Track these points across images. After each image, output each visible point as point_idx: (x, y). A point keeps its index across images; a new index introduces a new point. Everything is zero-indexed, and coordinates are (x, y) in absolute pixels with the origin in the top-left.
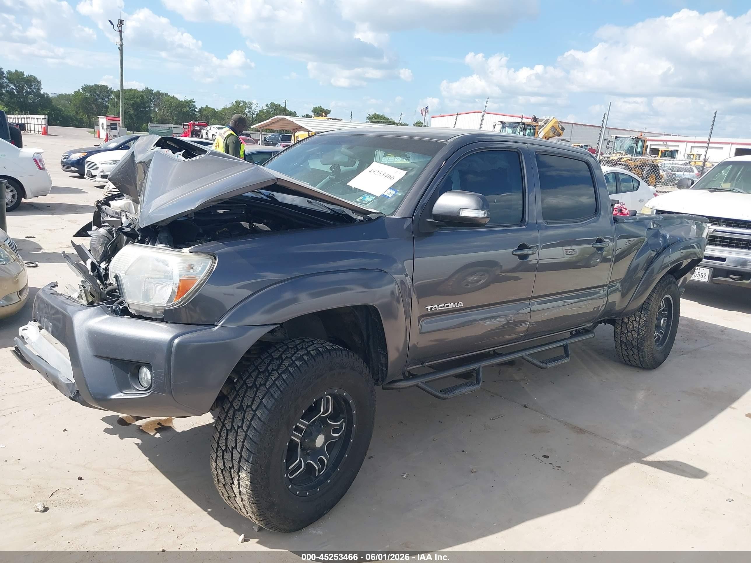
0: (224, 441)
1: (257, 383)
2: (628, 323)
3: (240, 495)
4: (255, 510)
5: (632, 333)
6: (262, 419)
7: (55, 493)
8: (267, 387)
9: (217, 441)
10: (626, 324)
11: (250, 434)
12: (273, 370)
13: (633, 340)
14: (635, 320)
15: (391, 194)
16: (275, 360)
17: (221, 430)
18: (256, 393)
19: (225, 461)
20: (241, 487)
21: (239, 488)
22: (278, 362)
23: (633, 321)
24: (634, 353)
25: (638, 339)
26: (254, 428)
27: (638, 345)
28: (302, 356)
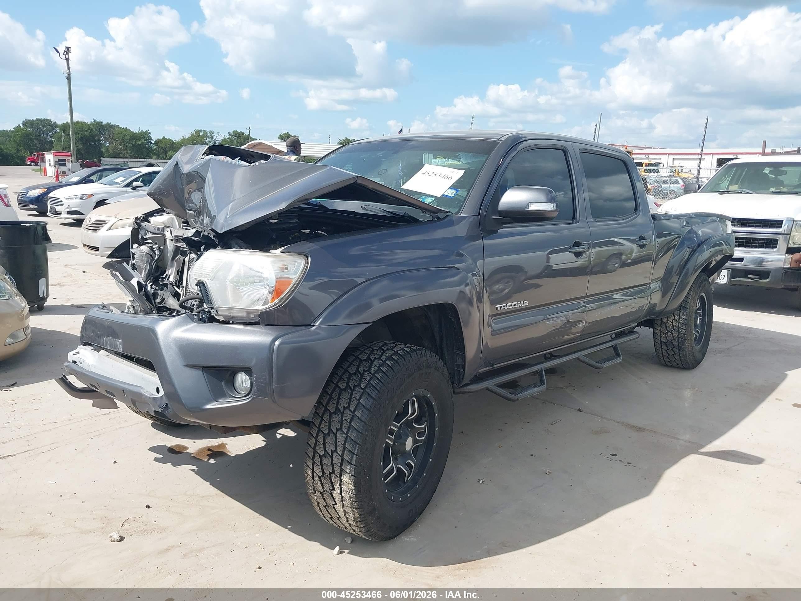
0: (322, 446)
1: (350, 385)
2: (668, 322)
3: (342, 501)
4: (357, 516)
5: (672, 333)
6: (363, 419)
7: (126, 523)
8: (363, 388)
9: (313, 447)
10: (666, 324)
11: (352, 435)
12: (364, 371)
13: (674, 339)
14: (675, 319)
15: (452, 193)
16: (364, 362)
17: (317, 436)
18: (352, 394)
19: (324, 466)
20: (342, 492)
21: (341, 493)
22: (368, 364)
23: (672, 320)
24: (674, 352)
25: (679, 338)
26: (355, 428)
27: (678, 344)
28: (391, 356)
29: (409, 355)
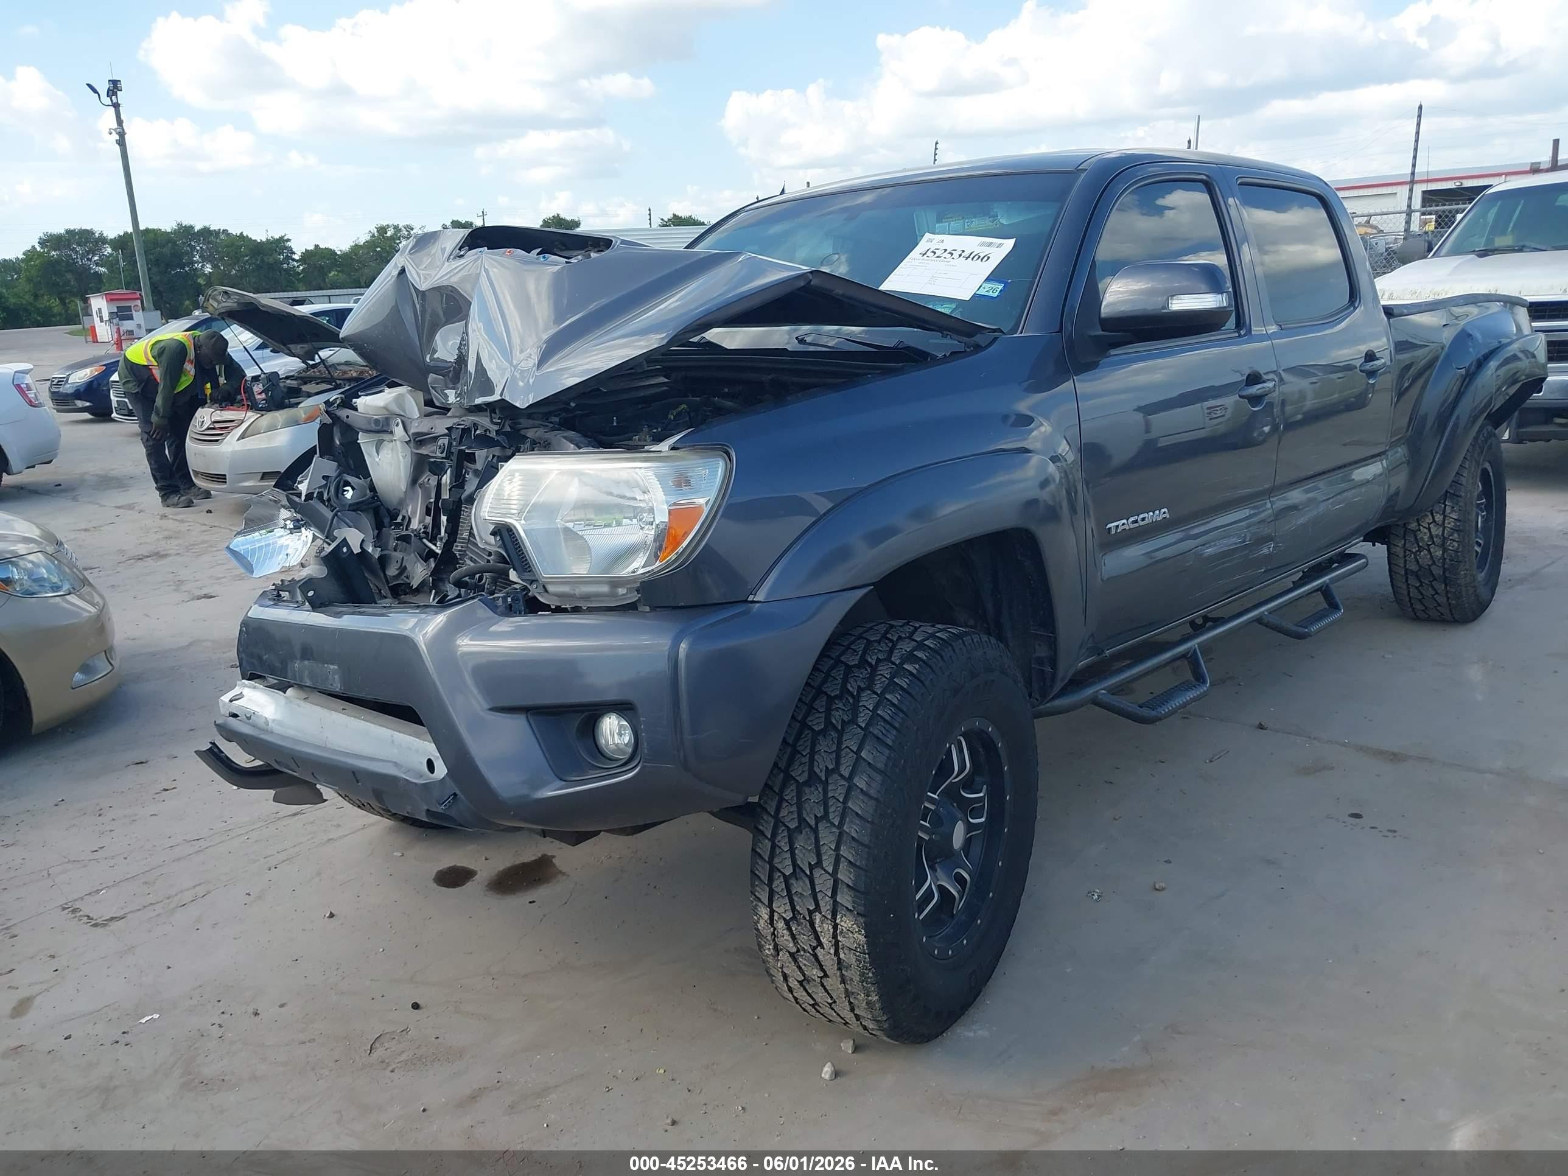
0: (788, 855)
1: (834, 721)
2: (1420, 530)
3: (839, 969)
4: (874, 998)
5: (1429, 551)
6: (872, 792)
7: (377, 1045)
8: (863, 725)
9: (767, 859)
10: (1414, 532)
11: (852, 828)
12: (860, 690)
13: (1434, 563)
14: (1434, 521)
15: (994, 290)
16: (855, 670)
17: (774, 834)
18: (840, 743)
19: (795, 898)
20: (840, 950)
21: (837, 953)
22: (865, 673)
23: (1429, 524)
24: (1435, 590)
25: (1445, 559)
26: (857, 814)
27: (1444, 572)
28: (911, 653)
29: (950, 648)
